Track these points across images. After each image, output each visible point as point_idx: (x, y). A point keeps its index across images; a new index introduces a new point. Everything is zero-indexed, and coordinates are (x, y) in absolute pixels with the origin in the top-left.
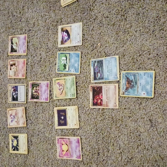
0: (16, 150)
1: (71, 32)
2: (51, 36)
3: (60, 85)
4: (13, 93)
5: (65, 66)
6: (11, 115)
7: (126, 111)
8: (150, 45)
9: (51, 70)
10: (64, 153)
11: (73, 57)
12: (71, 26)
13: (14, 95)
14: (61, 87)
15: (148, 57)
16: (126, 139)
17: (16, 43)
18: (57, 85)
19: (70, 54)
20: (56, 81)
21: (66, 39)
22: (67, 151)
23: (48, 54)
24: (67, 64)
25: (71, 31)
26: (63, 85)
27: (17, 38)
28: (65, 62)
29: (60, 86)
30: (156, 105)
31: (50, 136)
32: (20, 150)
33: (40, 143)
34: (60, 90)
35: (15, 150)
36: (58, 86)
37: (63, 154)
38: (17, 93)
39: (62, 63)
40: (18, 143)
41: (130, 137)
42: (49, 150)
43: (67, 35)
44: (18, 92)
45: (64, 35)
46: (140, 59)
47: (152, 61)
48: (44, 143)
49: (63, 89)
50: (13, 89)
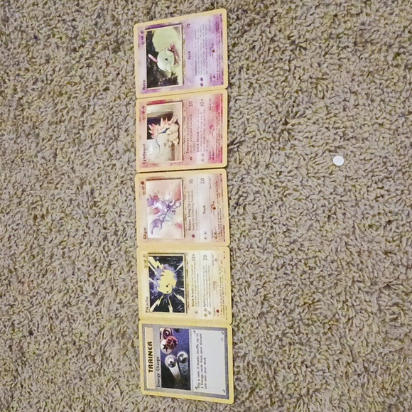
0: (171, 308)
4: (163, 356)
6: (155, 199)
13: (173, 365)
17: (172, 50)
27: (176, 28)
32: (191, 310)
33: (56, 358)
35: (168, 311)
38: (185, 356)
40: (180, 283)
44: (188, 352)
50: (164, 342)
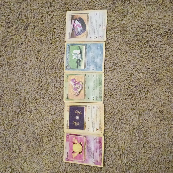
1: (88, 22)
2: (14, 5)
3: (76, 82)
5: (78, 62)
7: (127, 102)
8: (159, 19)
9: (15, 52)
10: (75, 155)
11: (93, 50)
12: (88, 14)
14: (77, 86)
15: (158, 33)
16: (127, 138)
18: (71, 82)
19: (86, 45)
20: (69, 76)
21: (79, 31)
22: (80, 153)
23: (10, 30)
24: (82, 59)
25: (88, 20)
26: (81, 83)
28: (79, 56)
29: (77, 84)
30: (168, 93)
31: (14, 141)
34: (75, 89)
36: (73, 84)
37: (74, 157)
39: (73, 58)
41: (133, 135)
42: (14, 160)
43: (80, 25)
45: (76, 25)
46: (146, 35)
47: (162, 38)
48: (5, 150)
49: (80, 89)
